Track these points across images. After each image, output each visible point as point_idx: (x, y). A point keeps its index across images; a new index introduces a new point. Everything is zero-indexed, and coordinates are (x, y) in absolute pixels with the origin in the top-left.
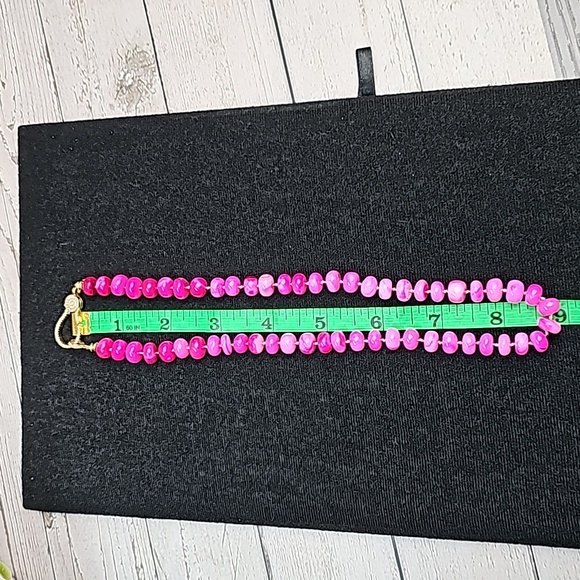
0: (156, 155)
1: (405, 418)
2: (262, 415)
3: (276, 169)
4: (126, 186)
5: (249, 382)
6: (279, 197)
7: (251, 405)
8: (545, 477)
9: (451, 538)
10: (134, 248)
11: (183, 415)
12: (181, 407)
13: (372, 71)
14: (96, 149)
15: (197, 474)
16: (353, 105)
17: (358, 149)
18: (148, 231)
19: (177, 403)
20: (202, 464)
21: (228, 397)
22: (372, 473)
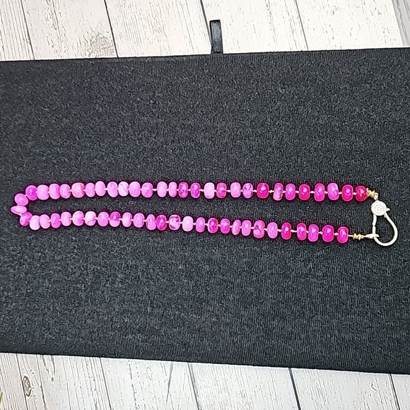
0: (62, 88)
1: (238, 281)
2: (136, 278)
3: (152, 102)
4: (38, 110)
5: (127, 254)
6: (153, 122)
7: (128, 272)
8: (334, 322)
9: (269, 366)
10: (43, 156)
11: (76, 278)
12: (75, 273)
13: (221, 36)
14: (16, 82)
15: (85, 321)
16: (208, 59)
17: (210, 90)
18: (55, 143)
19: (72, 269)
20: (89, 314)
21: (111, 266)
22: (214, 319)
